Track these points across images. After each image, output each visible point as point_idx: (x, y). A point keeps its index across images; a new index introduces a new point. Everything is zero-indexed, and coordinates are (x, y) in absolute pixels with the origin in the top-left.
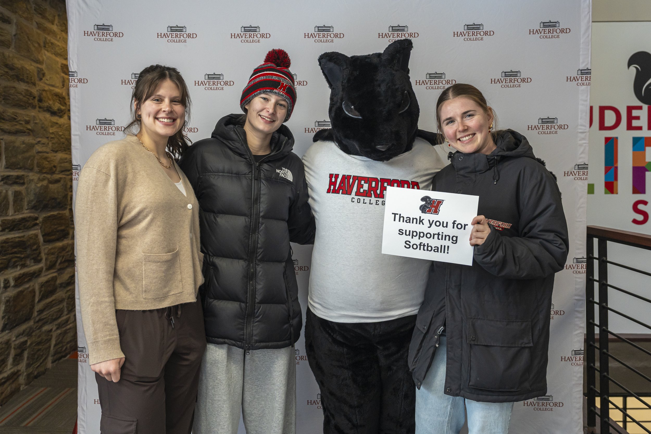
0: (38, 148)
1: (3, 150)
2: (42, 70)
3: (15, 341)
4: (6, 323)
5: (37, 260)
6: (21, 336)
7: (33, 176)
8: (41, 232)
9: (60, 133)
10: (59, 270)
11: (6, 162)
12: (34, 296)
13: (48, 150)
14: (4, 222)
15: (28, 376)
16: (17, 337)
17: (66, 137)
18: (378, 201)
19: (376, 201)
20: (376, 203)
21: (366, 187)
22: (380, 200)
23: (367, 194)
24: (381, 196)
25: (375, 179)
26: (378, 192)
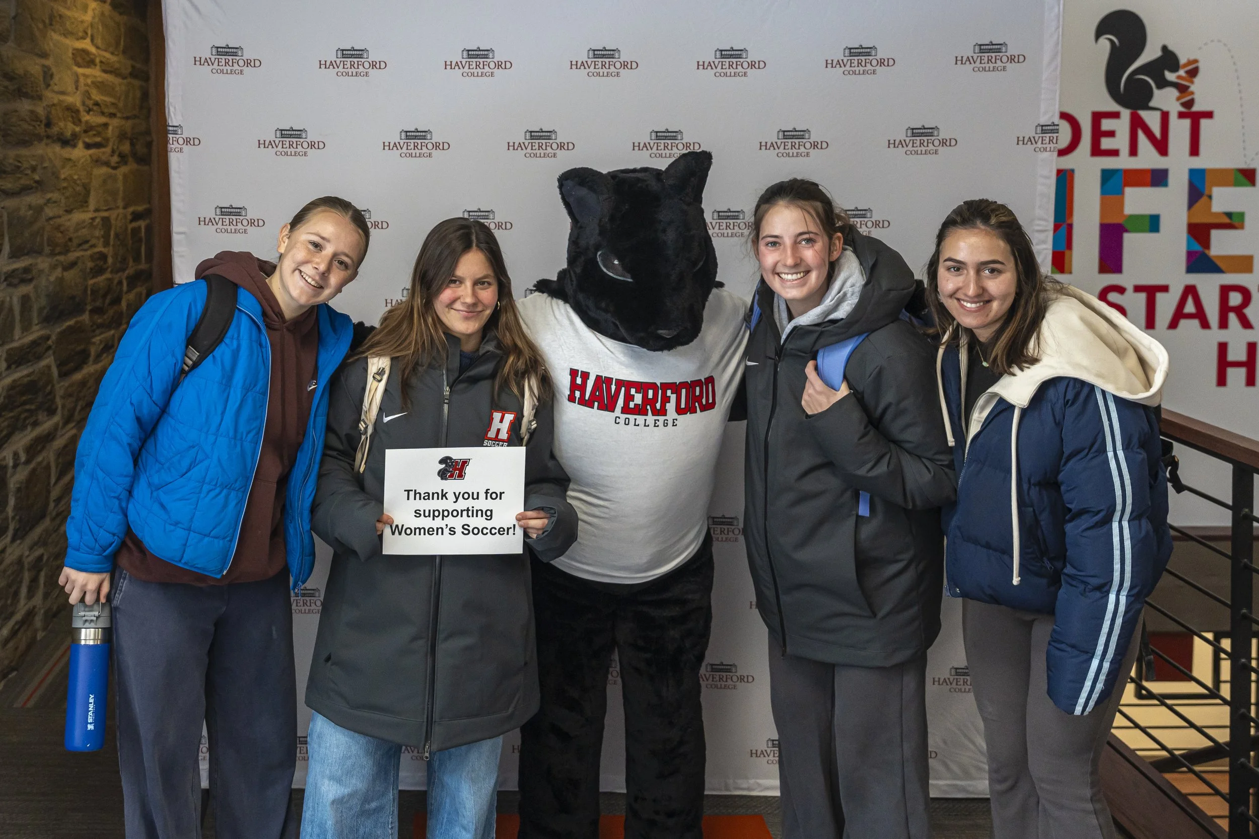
0: (49, 212)
1: (6, 226)
2: (49, 68)
3: (28, 556)
4: (17, 527)
5: (51, 412)
6: (35, 547)
7: (43, 263)
8: (55, 361)
9: (76, 177)
10: (79, 422)
11: (11, 247)
12: (49, 476)
13: (61, 212)
14: (10, 353)
15: (46, 613)
16: (31, 548)
17: (83, 181)
18: (658, 420)
19: (655, 420)
20: (655, 423)
21: (638, 399)
22: (661, 418)
23: (640, 410)
24: (663, 412)
25: (653, 386)
26: (658, 406)
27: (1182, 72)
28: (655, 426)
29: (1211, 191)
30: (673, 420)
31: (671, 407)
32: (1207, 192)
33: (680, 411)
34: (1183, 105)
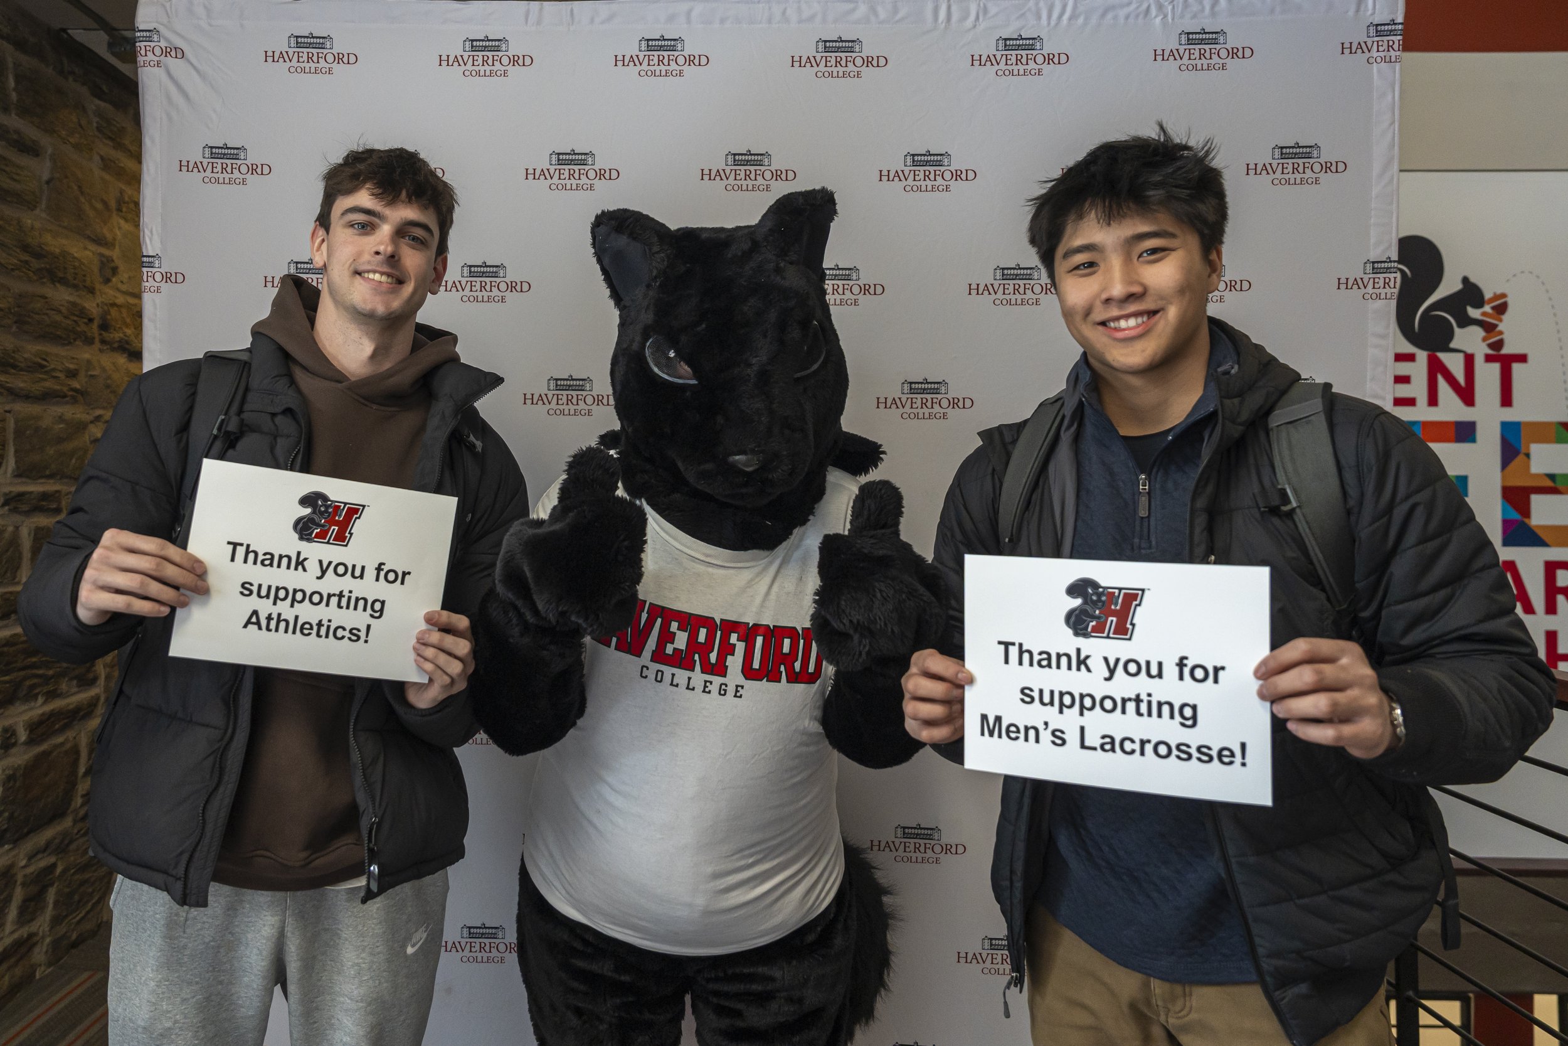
18: (711, 683)
19: (706, 682)
20: (705, 686)
21: (681, 640)
22: (717, 680)
23: (682, 661)
24: (720, 669)
25: (707, 622)
26: (713, 657)
27: (1487, 308)
28: (704, 691)
29: (1528, 448)
30: (737, 686)
31: (735, 662)
32: (1523, 450)
33: (749, 672)
34: (1490, 346)
